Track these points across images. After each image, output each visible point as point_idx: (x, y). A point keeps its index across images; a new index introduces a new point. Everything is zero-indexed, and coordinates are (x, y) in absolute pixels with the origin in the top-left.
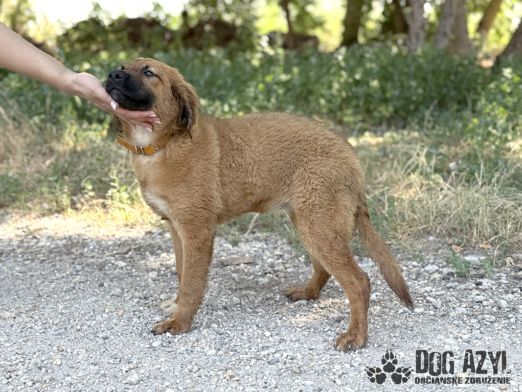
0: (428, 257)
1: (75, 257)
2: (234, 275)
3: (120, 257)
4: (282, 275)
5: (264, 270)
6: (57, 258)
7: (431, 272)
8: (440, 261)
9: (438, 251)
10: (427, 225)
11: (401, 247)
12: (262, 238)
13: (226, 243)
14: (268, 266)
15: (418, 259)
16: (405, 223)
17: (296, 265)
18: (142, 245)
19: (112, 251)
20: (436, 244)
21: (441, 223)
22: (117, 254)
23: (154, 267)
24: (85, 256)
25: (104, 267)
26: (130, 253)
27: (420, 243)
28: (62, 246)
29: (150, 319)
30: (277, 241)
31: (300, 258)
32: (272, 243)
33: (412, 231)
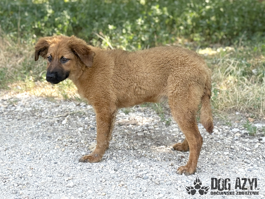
0: (234, 124)
1: (37, 118)
2: (126, 131)
3: (62, 118)
4: (152, 131)
5: (143, 129)
6: (27, 118)
7: (235, 132)
8: (241, 126)
9: (240, 121)
10: (236, 106)
11: (220, 118)
12: (142, 110)
13: (122, 112)
14: (145, 126)
15: (229, 125)
16: (223, 104)
17: (161, 126)
18: (74, 112)
19: (58, 115)
20: (239, 116)
21: (243, 105)
22: (61, 117)
23: (81, 125)
24: (43, 118)
25: (53, 124)
26: (68, 116)
27: (231, 116)
28: (29, 111)
29: (79, 154)
30: (150, 112)
31: (163, 122)
32: (148, 113)
33: (227, 109)
